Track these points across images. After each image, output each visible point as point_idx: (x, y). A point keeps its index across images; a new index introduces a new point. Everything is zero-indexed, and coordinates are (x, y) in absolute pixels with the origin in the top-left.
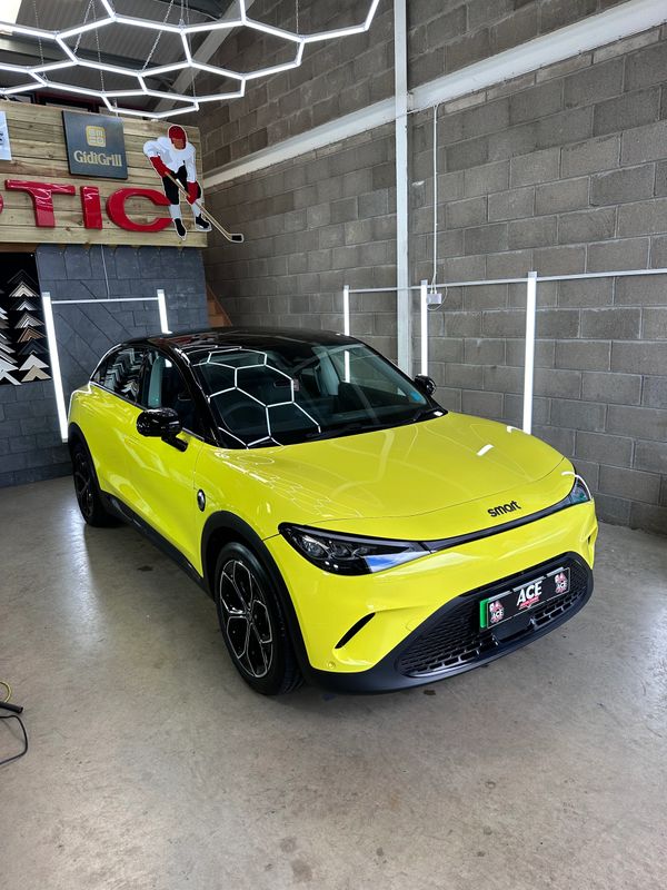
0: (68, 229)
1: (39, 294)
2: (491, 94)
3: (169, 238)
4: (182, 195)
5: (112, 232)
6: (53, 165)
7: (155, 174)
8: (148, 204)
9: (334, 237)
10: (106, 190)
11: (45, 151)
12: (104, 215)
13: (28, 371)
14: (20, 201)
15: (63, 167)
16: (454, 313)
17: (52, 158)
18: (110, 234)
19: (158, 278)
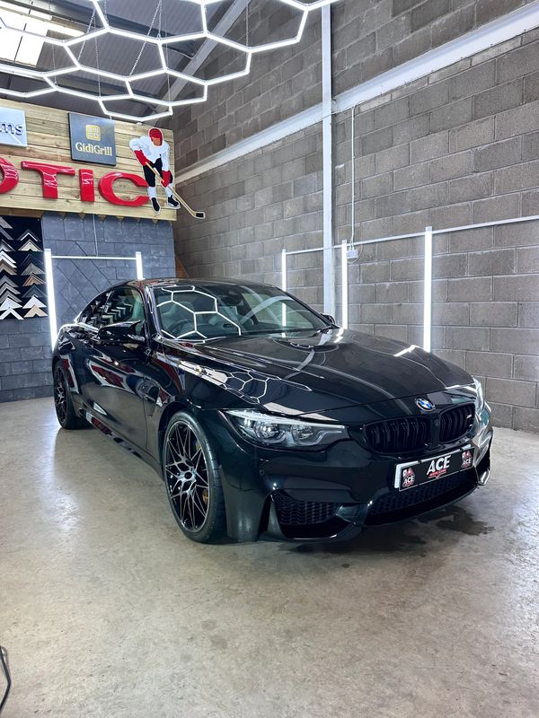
0: (67, 201)
1: (42, 249)
2: (395, 95)
3: (147, 212)
4: (158, 180)
5: (102, 205)
6: (59, 152)
7: (137, 163)
8: (131, 186)
9: (275, 213)
10: (99, 173)
11: (53, 141)
12: (96, 192)
13: (29, 309)
14: (32, 178)
15: (66, 154)
16: (368, 264)
17: (58, 147)
18: (100, 207)
19: (137, 243)
